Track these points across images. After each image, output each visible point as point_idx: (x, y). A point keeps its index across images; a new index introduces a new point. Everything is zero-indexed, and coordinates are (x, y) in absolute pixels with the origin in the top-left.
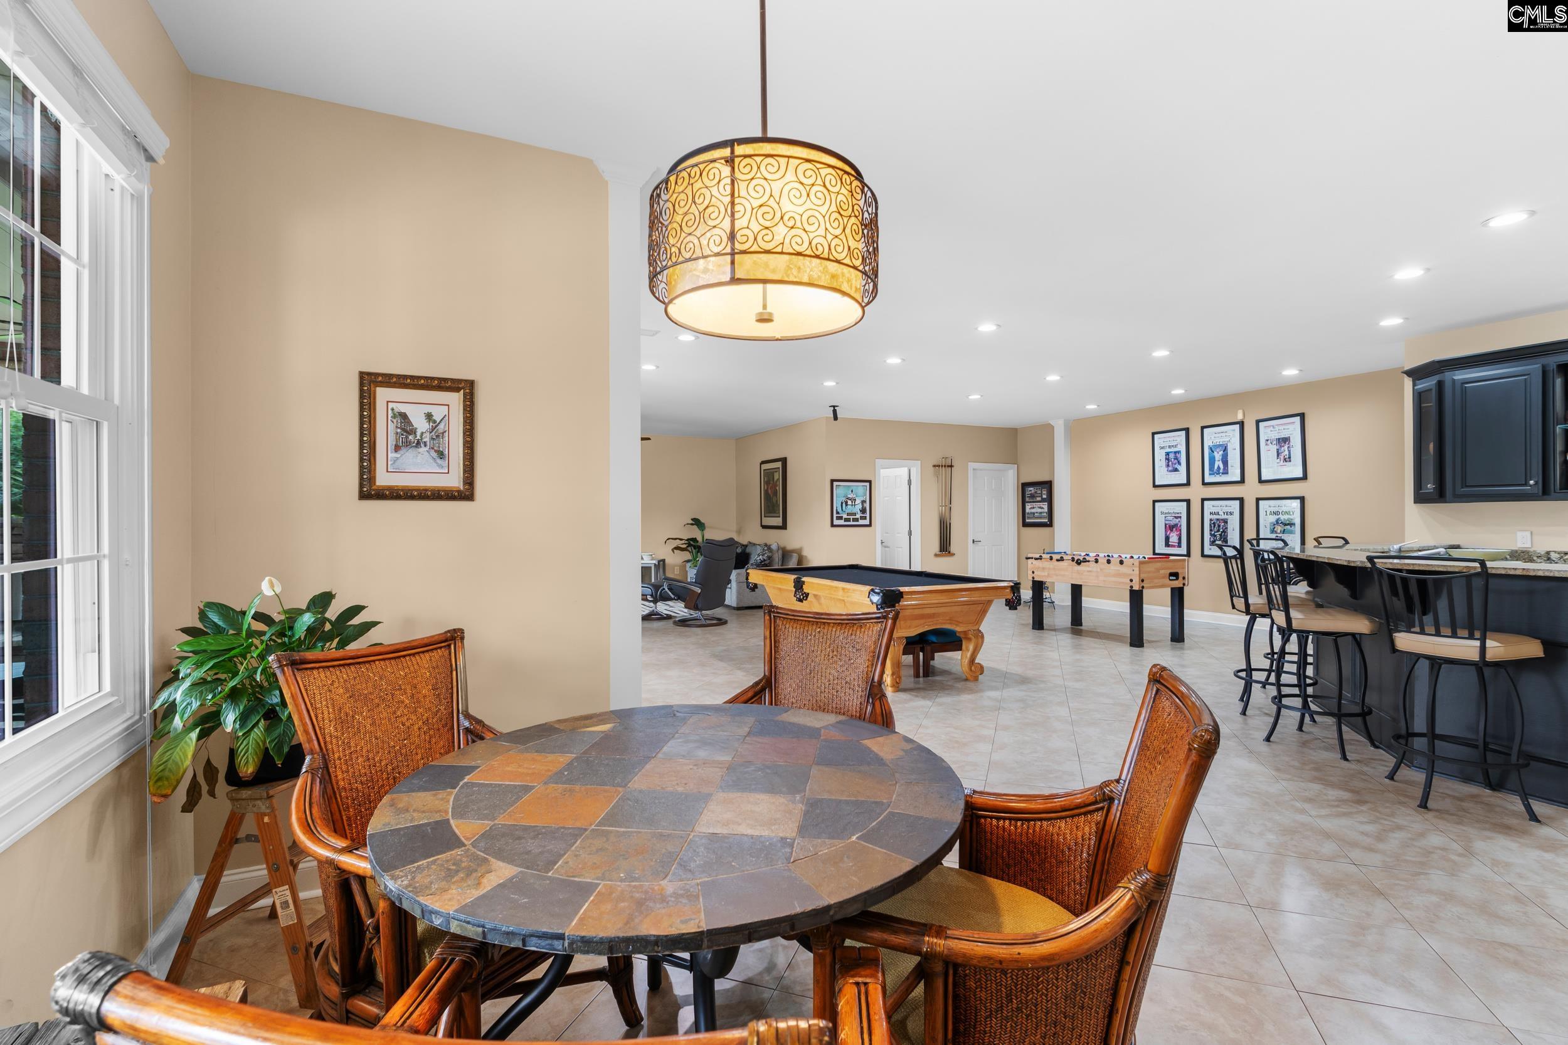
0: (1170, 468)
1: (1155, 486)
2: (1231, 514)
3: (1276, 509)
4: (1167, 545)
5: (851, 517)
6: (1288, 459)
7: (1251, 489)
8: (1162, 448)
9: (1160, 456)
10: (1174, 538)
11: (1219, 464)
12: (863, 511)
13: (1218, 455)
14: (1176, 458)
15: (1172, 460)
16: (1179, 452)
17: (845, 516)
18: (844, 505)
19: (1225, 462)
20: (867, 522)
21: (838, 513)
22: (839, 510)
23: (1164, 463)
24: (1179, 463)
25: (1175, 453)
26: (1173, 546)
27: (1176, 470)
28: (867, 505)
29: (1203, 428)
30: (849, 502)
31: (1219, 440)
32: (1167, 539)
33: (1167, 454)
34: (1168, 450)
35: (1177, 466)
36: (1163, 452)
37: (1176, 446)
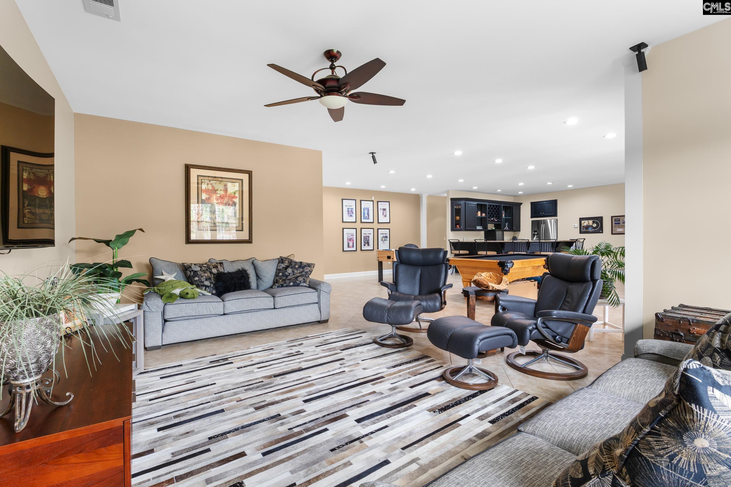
0: (349, 215)
1: (343, 222)
2: (370, 234)
3: (382, 233)
4: (349, 247)
6: (385, 216)
7: (376, 226)
8: (346, 206)
9: (345, 209)
10: (351, 244)
11: (366, 215)
13: (366, 212)
14: (351, 211)
15: (350, 212)
16: (352, 209)
19: (368, 215)
23: (347, 212)
24: (353, 213)
25: (351, 209)
26: (351, 247)
27: (351, 216)
29: (361, 201)
31: (367, 206)
32: (348, 244)
33: (348, 209)
34: (348, 207)
35: (352, 214)
36: (347, 207)
37: (351, 206)
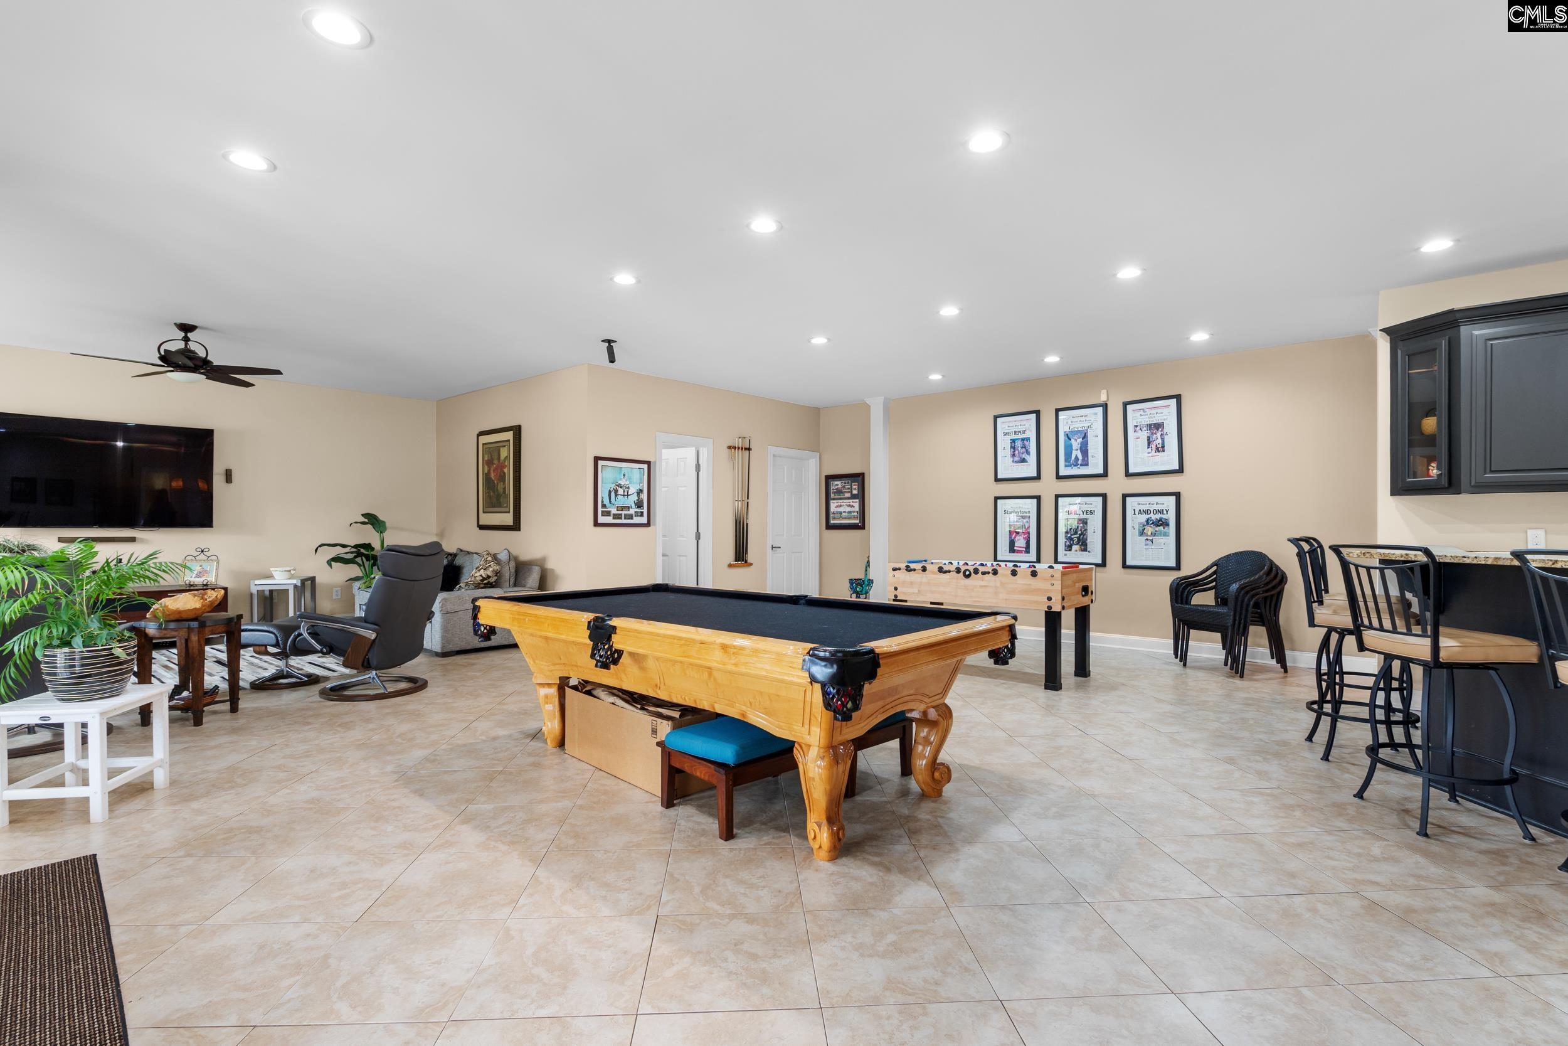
0: (1016, 459)
1: (997, 480)
2: (1092, 513)
3: (1145, 508)
4: (1012, 549)
5: (623, 513)
6: (1161, 449)
7: (1115, 485)
8: (1006, 434)
9: (1004, 443)
10: (1020, 543)
11: (1076, 453)
12: (639, 504)
13: (1076, 444)
14: (1024, 447)
15: (1018, 449)
16: (1028, 439)
17: (614, 511)
18: (613, 494)
19: (1085, 451)
20: (644, 520)
21: (604, 506)
22: (606, 502)
23: (1008, 452)
24: (1028, 453)
25: (1023, 440)
26: (1019, 552)
27: (1023, 461)
28: (644, 496)
29: (1057, 411)
30: (620, 491)
31: (1078, 425)
32: (1012, 543)
33: (1013, 441)
34: (1014, 437)
35: (1024, 456)
36: (1008, 439)
37: (1024, 432)
